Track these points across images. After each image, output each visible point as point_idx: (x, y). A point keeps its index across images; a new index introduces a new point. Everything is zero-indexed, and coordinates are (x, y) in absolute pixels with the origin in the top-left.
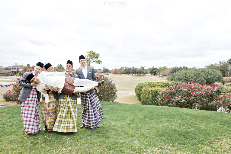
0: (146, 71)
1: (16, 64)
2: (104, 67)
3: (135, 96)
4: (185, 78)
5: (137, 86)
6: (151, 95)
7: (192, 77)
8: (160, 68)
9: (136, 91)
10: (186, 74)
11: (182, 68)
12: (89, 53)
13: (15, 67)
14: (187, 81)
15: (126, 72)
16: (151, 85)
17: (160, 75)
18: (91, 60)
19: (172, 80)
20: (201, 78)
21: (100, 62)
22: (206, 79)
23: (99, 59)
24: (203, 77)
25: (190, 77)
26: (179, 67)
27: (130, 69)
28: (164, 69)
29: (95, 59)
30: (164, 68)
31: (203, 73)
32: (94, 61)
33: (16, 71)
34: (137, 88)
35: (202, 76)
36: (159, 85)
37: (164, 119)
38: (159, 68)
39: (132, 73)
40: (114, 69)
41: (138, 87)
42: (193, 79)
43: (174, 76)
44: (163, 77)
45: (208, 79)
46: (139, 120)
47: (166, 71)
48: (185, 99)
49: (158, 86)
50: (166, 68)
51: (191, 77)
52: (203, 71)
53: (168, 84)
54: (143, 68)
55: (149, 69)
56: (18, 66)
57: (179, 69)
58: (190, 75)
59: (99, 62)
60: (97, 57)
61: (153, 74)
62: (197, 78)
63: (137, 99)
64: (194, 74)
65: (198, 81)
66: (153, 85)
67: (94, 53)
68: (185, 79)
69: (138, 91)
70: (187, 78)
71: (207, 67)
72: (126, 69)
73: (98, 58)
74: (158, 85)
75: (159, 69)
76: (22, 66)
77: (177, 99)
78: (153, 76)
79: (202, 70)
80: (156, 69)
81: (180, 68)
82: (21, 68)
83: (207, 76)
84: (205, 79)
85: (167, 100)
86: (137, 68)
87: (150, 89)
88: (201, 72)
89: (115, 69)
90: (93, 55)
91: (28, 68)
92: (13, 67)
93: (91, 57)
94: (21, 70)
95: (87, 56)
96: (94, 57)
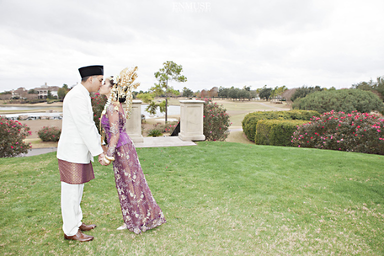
0: (253, 92)
1: (46, 84)
2: (185, 88)
3: (242, 134)
4: (321, 105)
5: (246, 118)
6: (272, 132)
7: (333, 104)
8: (276, 89)
9: (244, 125)
10: (323, 99)
11: (313, 88)
12: (165, 65)
13: (45, 89)
14: (325, 109)
15: (221, 95)
16: (269, 116)
17: (276, 100)
18: (169, 76)
19: (300, 108)
20: (348, 104)
21: (184, 79)
22: (356, 106)
23: (182, 74)
24: (351, 103)
25: (329, 104)
26: (308, 87)
27: (226, 90)
28: (283, 90)
29: (175, 75)
30: (282, 88)
31: (352, 96)
32: (174, 77)
33: (47, 94)
34: (246, 121)
35: (349, 101)
36: (282, 116)
37: (329, 168)
38: (274, 89)
39: (230, 96)
40: (201, 91)
41: (248, 120)
42: (334, 107)
43: (303, 102)
44: (281, 103)
45: (359, 107)
46: (293, 170)
47: (287, 93)
48: (344, 138)
49: (280, 118)
50: (286, 89)
51: (331, 103)
52: (352, 94)
53: (296, 114)
54: (248, 89)
55: (258, 90)
56: (49, 88)
57: (309, 90)
58: (330, 100)
59: (182, 79)
60: (178, 71)
61: (265, 98)
62: (341, 105)
63: (246, 138)
64: (337, 99)
65: (344, 109)
66: (273, 116)
67: (174, 65)
68: (322, 107)
69: (248, 125)
70: (324, 104)
71: (355, 87)
72: (221, 90)
73: (180, 73)
74: (279, 116)
75: (274, 91)
76: (55, 88)
77: (332, 138)
78: (265, 101)
79: (350, 92)
80: (270, 89)
81: (310, 88)
82: (55, 90)
83: (359, 101)
84: (354, 106)
85: (313, 140)
86: (238, 89)
87: (271, 122)
88: (348, 95)
89: (203, 91)
90: (173, 68)
91: (65, 89)
92: (42, 89)
93: (168, 72)
94: (54, 93)
95: (163, 70)
96: (173, 71)
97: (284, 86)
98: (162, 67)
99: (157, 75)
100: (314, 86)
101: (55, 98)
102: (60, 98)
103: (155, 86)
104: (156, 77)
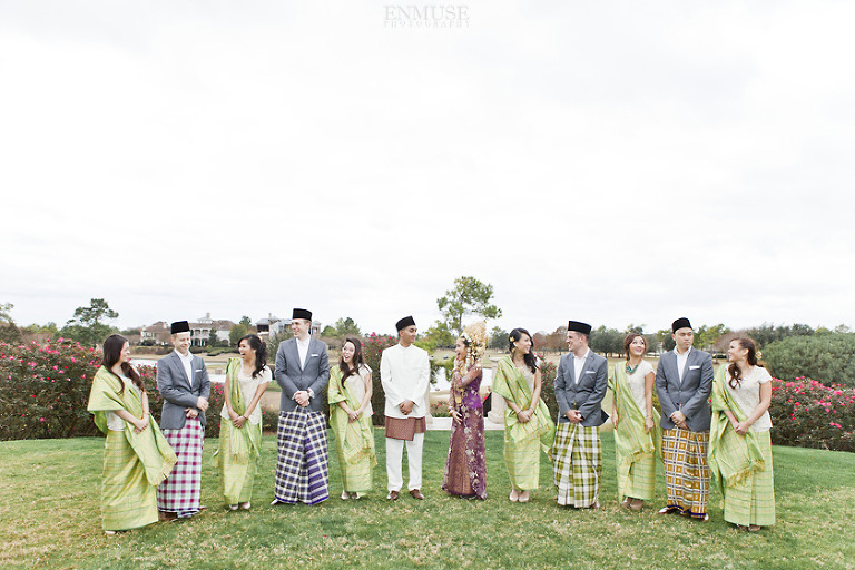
1: (208, 315)
7: (825, 365)
8: (702, 330)
10: (801, 354)
13: (206, 325)
18: (465, 305)
21: (495, 313)
23: (491, 302)
25: (816, 365)
26: (776, 326)
28: (719, 333)
29: (477, 304)
30: (717, 331)
32: (475, 308)
33: (207, 337)
39: (596, 348)
50: (727, 332)
51: (820, 363)
54: (637, 328)
55: (660, 334)
56: (214, 323)
57: (778, 333)
58: (817, 356)
59: (491, 313)
60: (485, 296)
64: (834, 353)
67: (475, 285)
70: (806, 366)
73: (489, 301)
76: (225, 324)
81: (781, 330)
82: (224, 329)
86: (614, 332)
90: (473, 291)
91: (244, 327)
92: (200, 325)
93: (465, 297)
94: (223, 335)
95: (454, 294)
96: (474, 296)
97: (722, 325)
98: (453, 287)
99: (442, 303)
100: (791, 326)
101: (224, 344)
102: (233, 345)
103: (436, 326)
104: (441, 307)
